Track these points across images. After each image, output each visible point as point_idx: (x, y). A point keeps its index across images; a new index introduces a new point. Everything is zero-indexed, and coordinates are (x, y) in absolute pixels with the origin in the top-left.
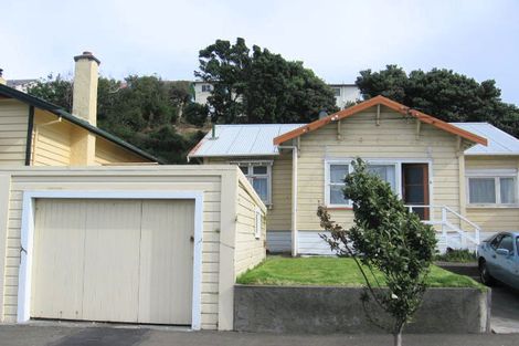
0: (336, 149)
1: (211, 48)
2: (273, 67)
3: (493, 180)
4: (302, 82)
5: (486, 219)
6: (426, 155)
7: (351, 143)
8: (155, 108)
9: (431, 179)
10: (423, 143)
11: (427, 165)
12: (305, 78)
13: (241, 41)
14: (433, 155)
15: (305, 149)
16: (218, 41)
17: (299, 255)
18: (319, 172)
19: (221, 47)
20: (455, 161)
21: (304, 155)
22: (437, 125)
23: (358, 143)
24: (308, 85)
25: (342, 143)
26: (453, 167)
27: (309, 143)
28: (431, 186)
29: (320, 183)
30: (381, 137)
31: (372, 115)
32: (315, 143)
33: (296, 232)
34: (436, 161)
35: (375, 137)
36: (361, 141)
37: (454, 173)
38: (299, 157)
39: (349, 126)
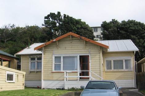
0: (57, 51)
1: (49, 16)
2: (68, 22)
3: (122, 61)
4: (80, 26)
5: (120, 75)
6: (88, 52)
7: (62, 49)
8: (35, 37)
9: (90, 61)
10: (87, 48)
11: (89, 56)
12: (81, 25)
13: (59, 13)
14: (91, 52)
15: (46, 51)
16: (51, 13)
17: (44, 89)
18: (51, 59)
19: (52, 15)
20: (98, 54)
21: (46, 53)
22: (90, 42)
23: (65, 49)
24: (82, 28)
25: (59, 49)
26: (98, 56)
27: (48, 49)
28: (90, 64)
29: (51, 63)
30: (72, 47)
31: (69, 39)
32: (49, 49)
33: (42, 80)
34: (92, 55)
35: (70, 47)
36: (65, 48)
37: (98, 59)
38: (44, 54)
39: (61, 43)
